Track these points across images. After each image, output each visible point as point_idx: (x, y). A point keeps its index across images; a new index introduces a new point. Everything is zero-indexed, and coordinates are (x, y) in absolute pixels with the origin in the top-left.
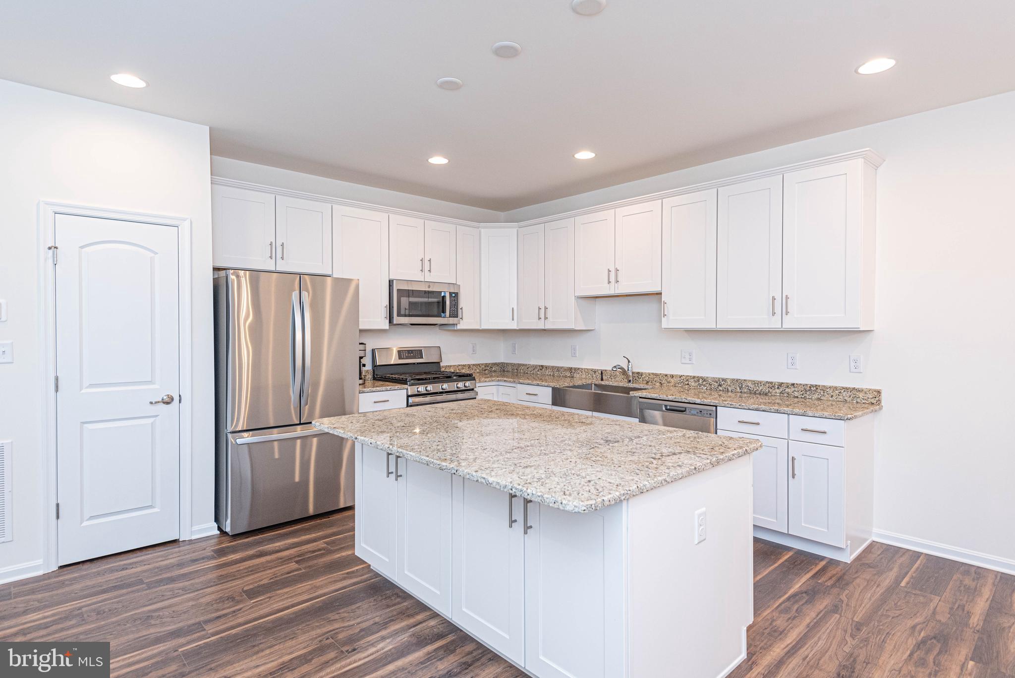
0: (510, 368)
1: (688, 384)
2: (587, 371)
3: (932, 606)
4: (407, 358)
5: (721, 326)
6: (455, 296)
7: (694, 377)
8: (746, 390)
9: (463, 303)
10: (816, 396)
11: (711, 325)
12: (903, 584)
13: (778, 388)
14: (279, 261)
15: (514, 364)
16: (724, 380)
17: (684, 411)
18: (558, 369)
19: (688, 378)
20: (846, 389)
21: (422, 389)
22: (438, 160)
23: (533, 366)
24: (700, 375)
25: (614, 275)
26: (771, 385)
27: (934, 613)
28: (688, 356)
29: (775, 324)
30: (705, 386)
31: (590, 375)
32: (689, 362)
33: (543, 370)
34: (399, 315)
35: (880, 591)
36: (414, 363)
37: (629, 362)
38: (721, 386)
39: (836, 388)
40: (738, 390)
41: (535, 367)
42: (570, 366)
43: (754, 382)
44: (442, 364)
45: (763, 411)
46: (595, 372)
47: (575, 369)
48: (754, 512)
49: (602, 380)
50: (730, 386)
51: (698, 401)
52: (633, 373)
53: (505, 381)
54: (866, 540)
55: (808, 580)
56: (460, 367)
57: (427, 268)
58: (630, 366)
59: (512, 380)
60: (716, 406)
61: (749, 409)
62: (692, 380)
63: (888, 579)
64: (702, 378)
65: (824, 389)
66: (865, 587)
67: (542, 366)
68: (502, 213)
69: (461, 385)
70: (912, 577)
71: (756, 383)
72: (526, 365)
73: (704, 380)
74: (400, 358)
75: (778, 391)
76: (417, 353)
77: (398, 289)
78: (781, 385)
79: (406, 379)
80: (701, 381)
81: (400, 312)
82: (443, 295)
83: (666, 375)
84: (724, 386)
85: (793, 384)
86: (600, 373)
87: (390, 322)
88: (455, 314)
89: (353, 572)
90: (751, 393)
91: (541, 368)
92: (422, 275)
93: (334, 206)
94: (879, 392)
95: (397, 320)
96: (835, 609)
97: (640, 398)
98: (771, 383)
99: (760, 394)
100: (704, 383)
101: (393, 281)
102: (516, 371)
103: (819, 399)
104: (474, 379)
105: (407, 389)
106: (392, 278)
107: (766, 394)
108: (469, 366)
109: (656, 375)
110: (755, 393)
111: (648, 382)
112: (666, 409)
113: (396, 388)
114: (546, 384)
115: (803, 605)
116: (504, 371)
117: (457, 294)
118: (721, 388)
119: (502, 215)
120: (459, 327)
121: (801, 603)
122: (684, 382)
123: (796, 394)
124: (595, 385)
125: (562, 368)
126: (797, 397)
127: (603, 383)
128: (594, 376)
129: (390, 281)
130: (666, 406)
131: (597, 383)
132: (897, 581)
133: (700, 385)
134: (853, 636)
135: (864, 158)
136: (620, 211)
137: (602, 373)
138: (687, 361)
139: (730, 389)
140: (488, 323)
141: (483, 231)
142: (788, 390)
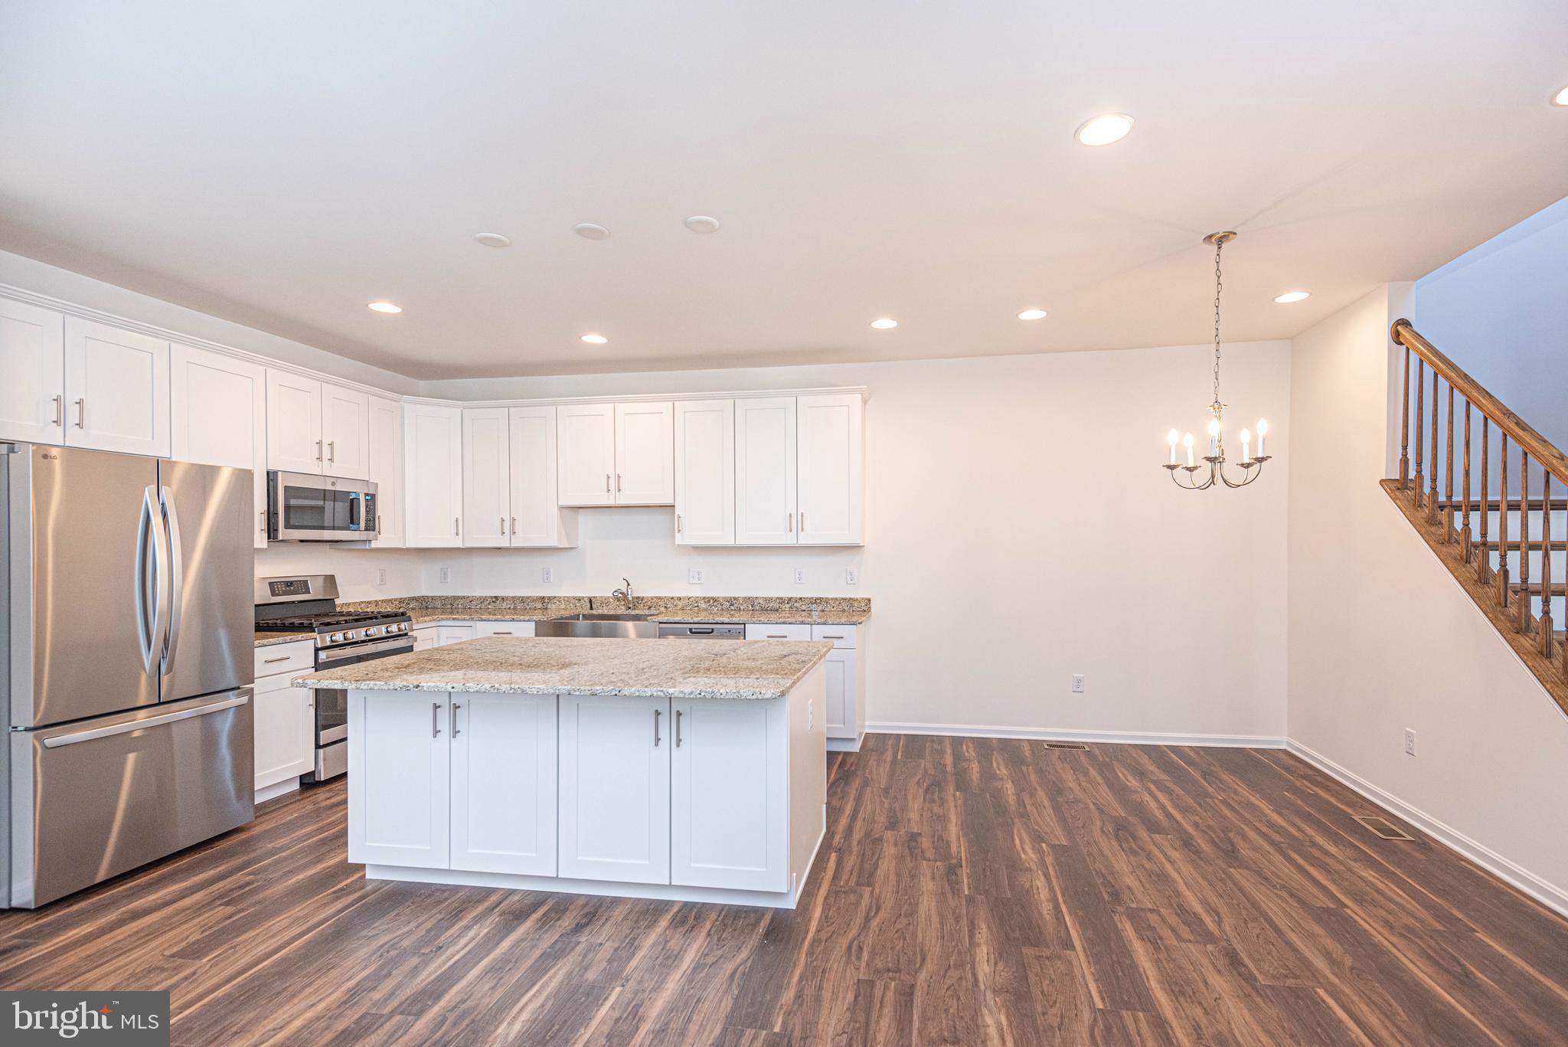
0: (438, 604)
1: (698, 606)
2: (568, 600)
3: (923, 766)
4: (285, 593)
5: (742, 541)
6: (372, 499)
7: (704, 598)
8: (757, 608)
9: (381, 510)
10: (820, 608)
11: (729, 543)
12: (899, 757)
13: (788, 603)
14: (72, 430)
15: (447, 597)
16: (735, 599)
17: (712, 632)
18: (523, 600)
19: (697, 600)
20: (844, 599)
21: (339, 637)
23: (480, 598)
24: (711, 596)
25: (615, 482)
26: (781, 601)
27: (926, 770)
28: (696, 576)
29: (790, 540)
30: (716, 606)
31: (571, 605)
32: (698, 582)
33: (498, 602)
34: (288, 526)
35: (888, 765)
36: (293, 602)
37: (629, 585)
38: (732, 605)
39: (836, 599)
40: (750, 608)
41: (483, 599)
42: (542, 595)
43: (766, 600)
44: (337, 602)
45: (790, 623)
46: (580, 600)
47: (549, 598)
49: (591, 608)
50: (742, 605)
52: (633, 598)
53: (454, 619)
54: (862, 734)
55: (837, 770)
56: (363, 605)
57: (326, 455)
58: (629, 590)
59: (467, 617)
60: (745, 624)
61: (777, 623)
62: (702, 602)
63: (888, 756)
64: (713, 598)
65: (827, 601)
66: (878, 765)
67: (495, 597)
69: (394, 628)
70: (902, 752)
71: (768, 600)
72: (468, 597)
73: (715, 600)
74: (273, 594)
75: (788, 606)
76: (302, 585)
77: (285, 487)
78: (790, 599)
79: (311, 624)
80: (712, 602)
81: (289, 522)
82: (353, 496)
83: (672, 598)
84: (736, 605)
85: (801, 598)
86: (587, 601)
87: (269, 538)
88: (371, 526)
89: (341, 890)
90: (762, 610)
91: (494, 600)
92: (319, 466)
93: (173, 345)
94: (869, 600)
95: (283, 533)
96: (866, 783)
97: (660, 623)
98: (781, 598)
99: (771, 610)
100: (715, 603)
101: (276, 473)
102: (449, 606)
103: (823, 611)
104: (409, 619)
105: (316, 639)
106: (272, 467)
107: (777, 610)
108: (377, 603)
109: (660, 598)
110: (767, 610)
111: (650, 607)
112: (691, 632)
113: (300, 638)
115: (843, 787)
116: (427, 608)
117: (373, 496)
118: (733, 608)
119: (422, 385)
120: (374, 545)
121: (841, 786)
122: (693, 604)
123: (804, 607)
124: (584, 616)
125: (528, 598)
126: (805, 611)
127: (594, 612)
128: (578, 605)
129: (268, 473)
130: (690, 630)
131: (586, 613)
132: (895, 755)
133: (711, 607)
134: (886, 798)
135: (862, 394)
136: (621, 408)
137: (591, 601)
138: (696, 581)
139: (742, 608)
140: (414, 540)
141: (406, 406)
142: (796, 604)
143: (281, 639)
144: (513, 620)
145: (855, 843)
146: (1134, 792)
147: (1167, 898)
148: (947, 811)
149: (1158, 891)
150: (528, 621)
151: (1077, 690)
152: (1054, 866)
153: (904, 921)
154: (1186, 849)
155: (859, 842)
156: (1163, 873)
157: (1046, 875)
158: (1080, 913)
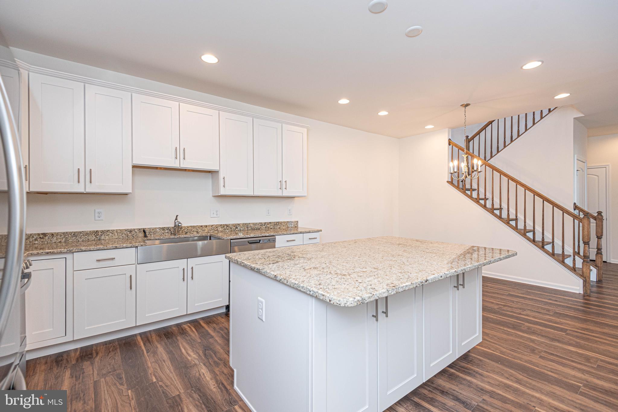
1: (217, 230)
5: (256, 194)
7: (221, 225)
8: (250, 229)
10: (278, 227)
11: (251, 194)
13: (264, 225)
16: (238, 225)
17: (260, 242)
18: (75, 234)
24: (225, 223)
28: (215, 213)
30: (228, 229)
31: (124, 235)
37: (177, 219)
39: (285, 222)
40: (246, 229)
42: (95, 230)
43: (254, 224)
45: (295, 233)
47: (103, 232)
50: (242, 227)
51: (267, 235)
60: (275, 236)
61: (291, 234)
62: (220, 227)
65: (281, 223)
73: (227, 226)
75: (264, 227)
80: (225, 227)
83: (201, 226)
85: (270, 223)
90: (252, 230)
91: (42, 236)
94: (298, 222)
97: (231, 239)
98: (261, 223)
99: (257, 229)
100: (228, 228)
103: (279, 228)
107: (259, 229)
109: (194, 227)
118: (237, 229)
122: (215, 228)
123: (271, 227)
130: (248, 242)
133: (225, 229)
137: (144, 231)
138: (215, 216)
139: (242, 229)
142: (268, 226)
144: (116, 248)
150: (131, 247)
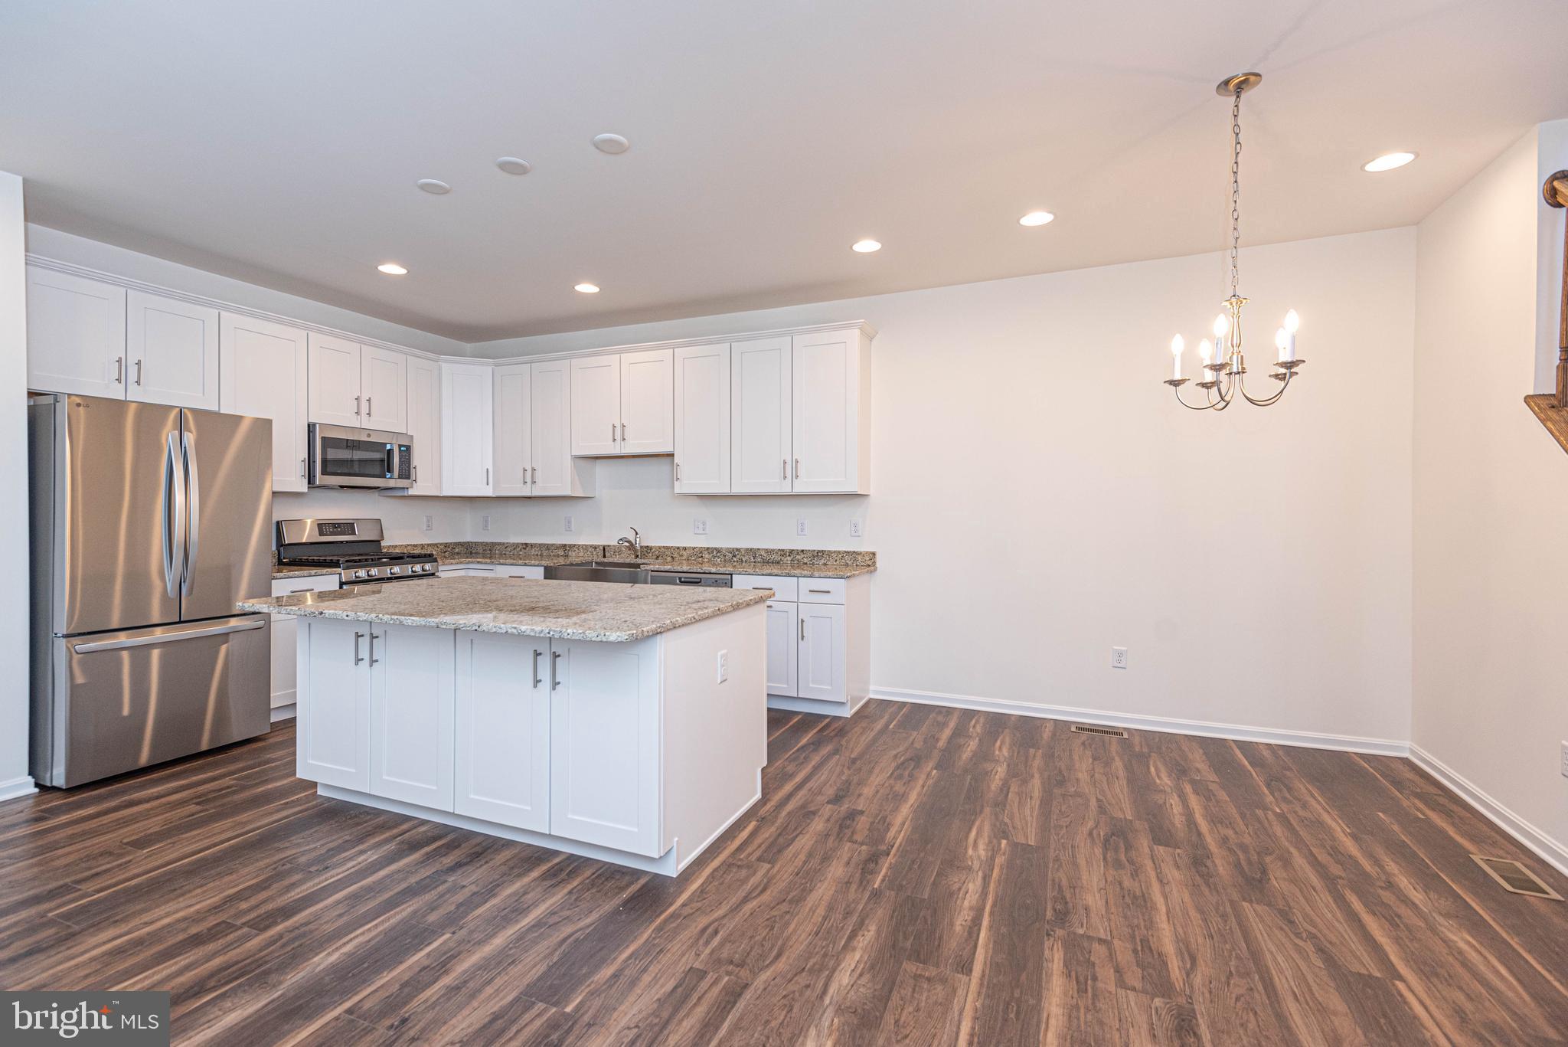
0: (480, 550)
1: (702, 557)
2: (585, 547)
3: (912, 738)
4: (332, 534)
5: (736, 490)
6: (407, 451)
7: (708, 549)
8: (759, 558)
9: (417, 459)
10: (822, 561)
11: (726, 490)
12: (891, 726)
13: (790, 556)
14: (132, 387)
15: (487, 543)
16: (738, 550)
17: (700, 582)
18: (548, 547)
19: (702, 550)
20: (847, 553)
21: (362, 573)
22: (392, 269)
23: (514, 544)
24: (715, 546)
25: (619, 432)
26: (783, 553)
27: (912, 743)
28: (701, 526)
29: (786, 489)
30: (719, 557)
31: (588, 553)
32: (703, 532)
33: (528, 549)
34: (324, 472)
35: (873, 734)
36: (342, 542)
37: (637, 534)
38: (734, 556)
39: (839, 552)
40: (752, 560)
41: (516, 546)
42: (565, 542)
43: (768, 551)
44: (383, 544)
45: (776, 575)
46: (596, 548)
47: (571, 546)
48: (769, 680)
49: (604, 557)
50: (745, 556)
51: (713, 570)
52: (641, 547)
53: (478, 562)
54: (864, 698)
55: (815, 734)
56: (409, 548)
57: (364, 409)
58: (638, 539)
59: (488, 560)
60: (731, 575)
61: (763, 575)
62: (706, 552)
63: (879, 725)
64: (715, 549)
65: (829, 553)
66: (861, 733)
67: (526, 544)
68: (469, 345)
69: (418, 568)
70: (899, 721)
72: (504, 544)
73: (718, 550)
74: (321, 534)
75: (789, 558)
76: (348, 527)
77: (322, 437)
78: (792, 551)
79: (338, 561)
80: (715, 553)
81: (325, 469)
82: (388, 447)
83: (678, 548)
84: (738, 557)
85: (803, 551)
86: (602, 549)
87: (309, 483)
88: (406, 473)
90: (764, 562)
91: (524, 546)
92: (357, 419)
93: (223, 313)
94: (874, 554)
95: (319, 479)
96: (836, 751)
97: (652, 571)
98: (783, 550)
99: (773, 562)
100: (719, 554)
101: (314, 425)
102: (488, 552)
103: (825, 564)
104: (435, 561)
105: (340, 574)
106: (312, 420)
107: (778, 563)
108: (422, 546)
109: (667, 548)
110: (768, 562)
111: (658, 557)
112: (681, 582)
113: (324, 573)
114: (537, 563)
115: (809, 753)
116: (471, 553)
117: (408, 448)
118: (735, 559)
119: (469, 347)
120: (411, 492)
122: (698, 553)
123: (805, 560)
124: (596, 563)
125: (552, 545)
126: (806, 563)
127: (606, 560)
128: (595, 553)
129: (309, 425)
130: (680, 579)
131: (598, 560)
132: (887, 725)
133: (714, 557)
134: (849, 768)
135: (861, 330)
136: (627, 358)
137: (604, 549)
138: (700, 531)
139: (744, 559)
140: (452, 488)
141: (444, 365)
142: (797, 557)
143: (306, 573)
144: (525, 565)
145: (784, 813)
146: (1161, 791)
147: (1132, 928)
148: (910, 790)
149: (1125, 917)
150: (538, 566)
151: (1119, 665)
152: (1001, 868)
153: (784, 907)
154: (1193, 870)
155: (789, 813)
156: (1143, 895)
157: (986, 879)
158: (1003, 930)
